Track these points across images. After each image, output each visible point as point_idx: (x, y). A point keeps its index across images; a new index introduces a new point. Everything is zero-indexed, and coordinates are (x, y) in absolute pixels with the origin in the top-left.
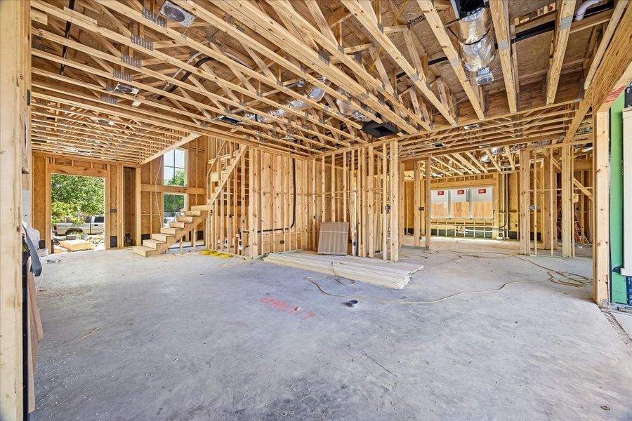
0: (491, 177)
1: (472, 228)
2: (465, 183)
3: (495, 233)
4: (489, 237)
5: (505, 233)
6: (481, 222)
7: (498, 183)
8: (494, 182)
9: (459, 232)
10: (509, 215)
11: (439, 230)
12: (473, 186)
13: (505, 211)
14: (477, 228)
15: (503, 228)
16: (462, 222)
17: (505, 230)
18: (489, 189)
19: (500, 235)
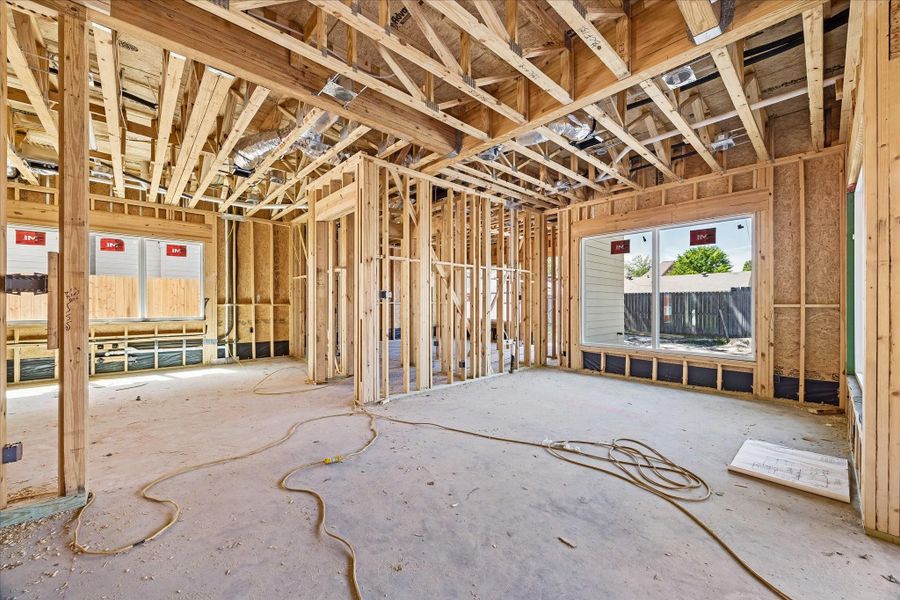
0: (202, 220)
1: (150, 345)
2: (125, 219)
3: (210, 351)
4: (196, 362)
5: (231, 347)
6: (176, 326)
7: (215, 237)
8: (207, 233)
9: (107, 360)
10: (237, 308)
11: (23, 363)
12: (153, 234)
13: (230, 301)
14: (162, 344)
15: (226, 339)
16: (119, 329)
17: (230, 341)
18: (195, 249)
19: (221, 354)
